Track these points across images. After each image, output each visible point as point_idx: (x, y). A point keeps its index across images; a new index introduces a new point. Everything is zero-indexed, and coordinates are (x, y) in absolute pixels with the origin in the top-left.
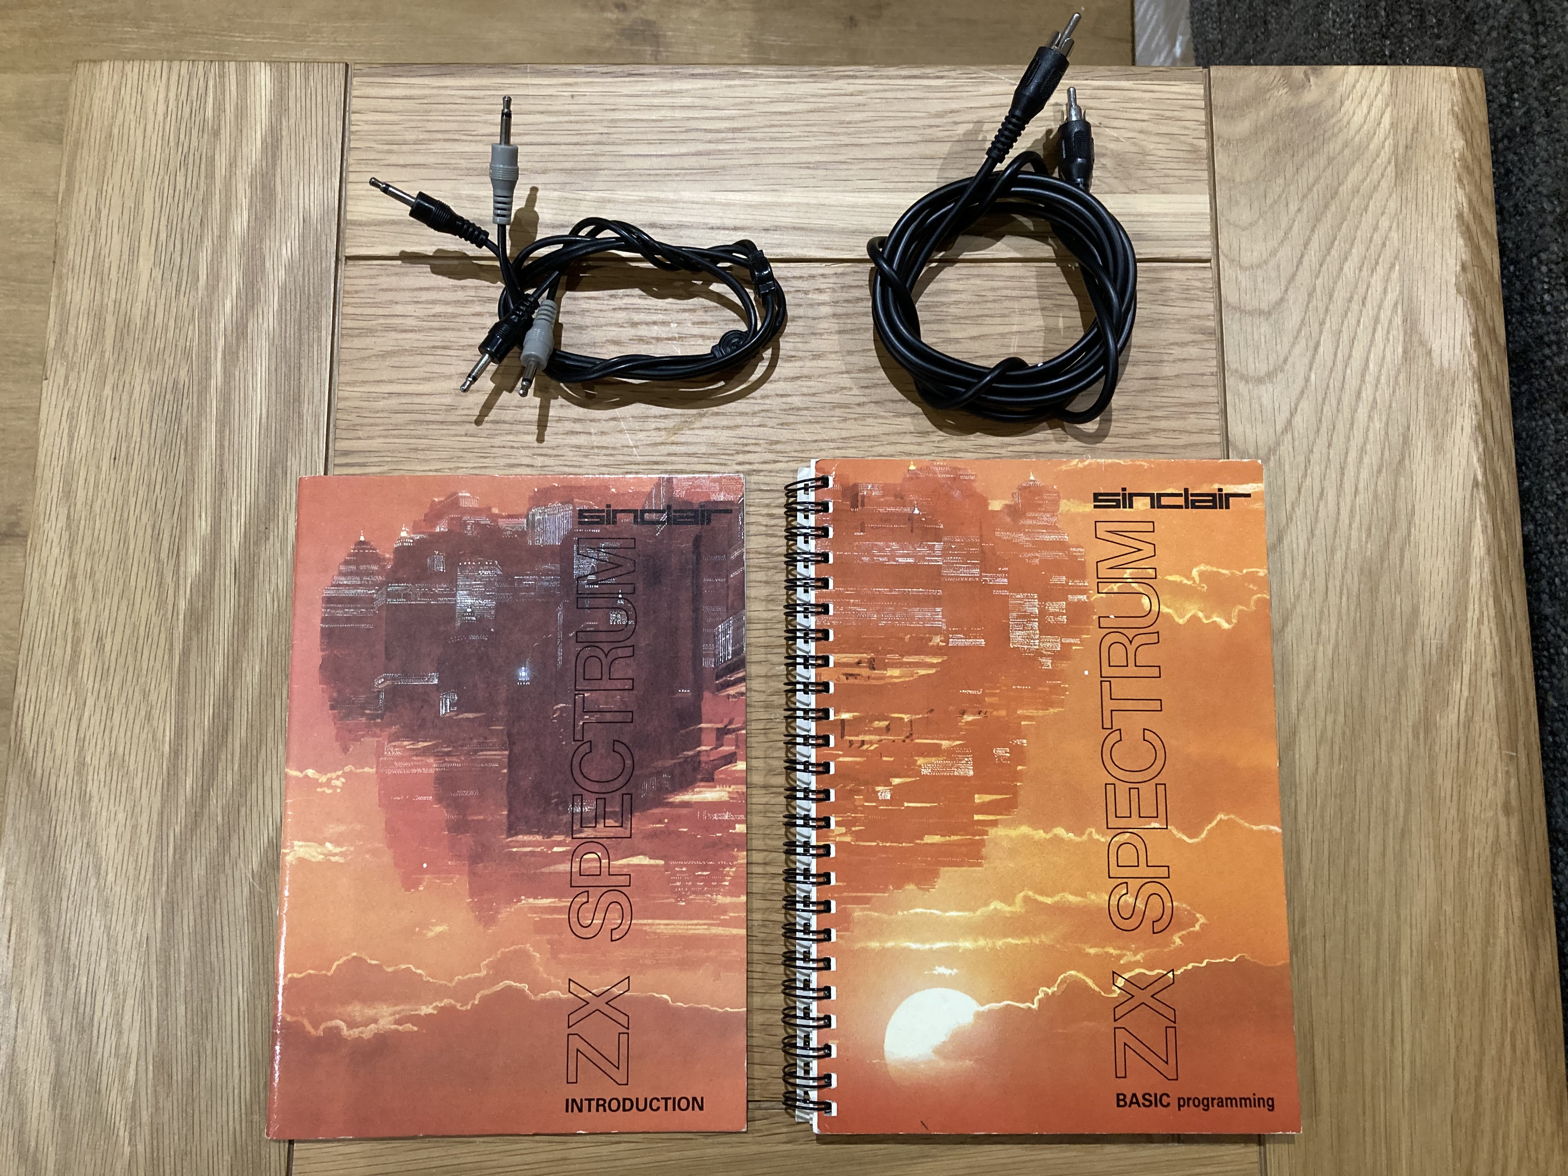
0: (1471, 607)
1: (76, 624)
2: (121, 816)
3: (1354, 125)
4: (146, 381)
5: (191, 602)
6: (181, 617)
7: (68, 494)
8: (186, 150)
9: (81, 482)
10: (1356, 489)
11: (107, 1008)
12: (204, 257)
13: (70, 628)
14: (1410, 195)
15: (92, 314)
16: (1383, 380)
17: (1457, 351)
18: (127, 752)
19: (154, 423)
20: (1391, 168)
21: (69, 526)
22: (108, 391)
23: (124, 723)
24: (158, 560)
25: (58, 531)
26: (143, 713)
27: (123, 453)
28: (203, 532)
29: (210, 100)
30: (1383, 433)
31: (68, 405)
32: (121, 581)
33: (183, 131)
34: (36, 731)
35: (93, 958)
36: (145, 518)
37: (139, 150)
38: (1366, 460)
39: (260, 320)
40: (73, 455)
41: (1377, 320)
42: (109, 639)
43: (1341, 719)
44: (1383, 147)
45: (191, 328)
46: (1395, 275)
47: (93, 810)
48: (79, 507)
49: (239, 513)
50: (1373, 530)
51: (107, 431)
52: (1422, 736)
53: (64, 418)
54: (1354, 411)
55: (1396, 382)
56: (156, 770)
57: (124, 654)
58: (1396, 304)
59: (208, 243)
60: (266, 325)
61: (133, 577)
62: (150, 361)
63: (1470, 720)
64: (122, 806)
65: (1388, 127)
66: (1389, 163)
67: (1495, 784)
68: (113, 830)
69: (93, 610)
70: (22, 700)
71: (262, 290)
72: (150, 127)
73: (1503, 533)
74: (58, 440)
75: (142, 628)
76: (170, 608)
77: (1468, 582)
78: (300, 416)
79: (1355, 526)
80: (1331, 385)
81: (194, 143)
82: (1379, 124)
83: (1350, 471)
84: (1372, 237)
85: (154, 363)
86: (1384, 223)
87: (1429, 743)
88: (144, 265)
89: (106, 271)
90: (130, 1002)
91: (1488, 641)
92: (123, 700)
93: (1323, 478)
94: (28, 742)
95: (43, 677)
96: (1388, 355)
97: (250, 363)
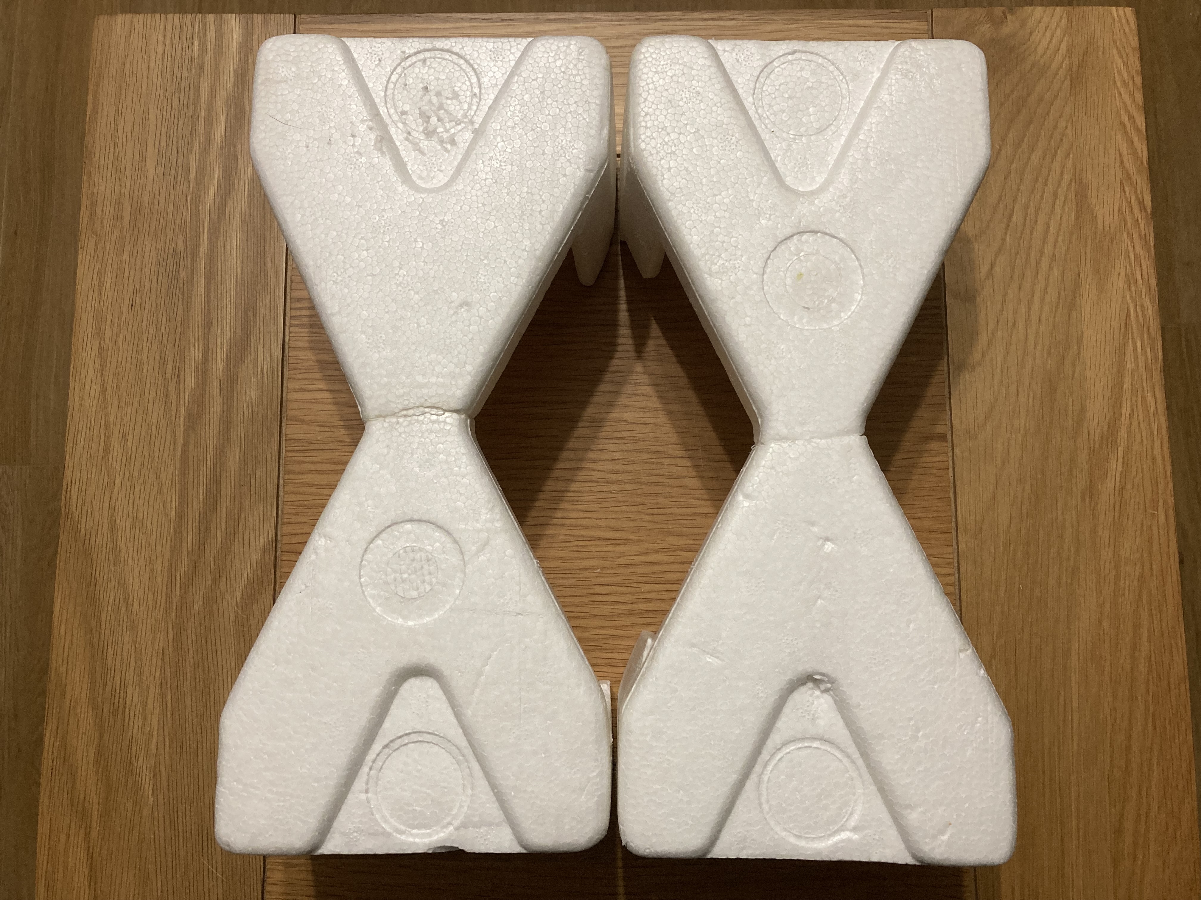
0: (1124, 405)
1: (107, 425)
2: (142, 562)
3: (1040, 50)
4: (153, 248)
5: (188, 408)
6: (182, 419)
7: (99, 332)
8: (179, 79)
9: (109, 322)
10: (1040, 320)
11: (135, 700)
12: (194, 158)
13: (102, 427)
14: (1081, 103)
15: (114, 201)
16: (1060, 239)
17: (1116, 217)
18: (145, 516)
19: (160, 279)
20: (1067, 82)
21: (100, 354)
22: (126, 256)
23: (142, 496)
24: (164, 379)
25: (92, 358)
26: (156, 489)
27: (138, 301)
28: (196, 358)
29: (196, 43)
30: (1060, 278)
31: (98, 266)
32: (138, 394)
33: (176, 66)
34: (80, 502)
35: (125, 664)
36: (155, 347)
37: (145, 80)
38: (1048, 299)
39: (235, 204)
40: (102, 304)
41: (1055, 195)
42: (131, 436)
43: (1028, 488)
44: (1061, 67)
45: (185, 209)
46: (1070, 162)
47: (122, 560)
48: (107, 340)
49: (222, 344)
50: (1052, 351)
51: (126, 285)
52: (1088, 500)
53: (95, 277)
54: (1038, 263)
55: (1070, 242)
56: (166, 530)
57: (141, 447)
58: (1070, 183)
59: (196, 149)
60: (239, 208)
61: (147, 391)
62: (156, 234)
63: (1123, 489)
64: (143, 555)
65: (1065, 52)
66: (1065, 78)
67: (1141, 533)
68: (136, 573)
69: (119, 415)
70: (70, 480)
71: (236, 181)
72: (152, 65)
73: (1148, 350)
74: (91, 292)
75: (154, 427)
76: (174, 414)
77: (1122, 387)
78: (265, 274)
79: (1039, 347)
80: (1022, 245)
81: (185, 73)
82: (1058, 49)
83: (1036, 306)
84: (1052, 134)
85: (159, 235)
86: (1062, 123)
87: (1093, 505)
88: (150, 165)
89: (123, 170)
90: (151, 695)
91: (1137, 430)
92: (142, 480)
93: (1015, 312)
94: (74, 510)
95: (84, 463)
96: (1064, 220)
97: (228, 235)
